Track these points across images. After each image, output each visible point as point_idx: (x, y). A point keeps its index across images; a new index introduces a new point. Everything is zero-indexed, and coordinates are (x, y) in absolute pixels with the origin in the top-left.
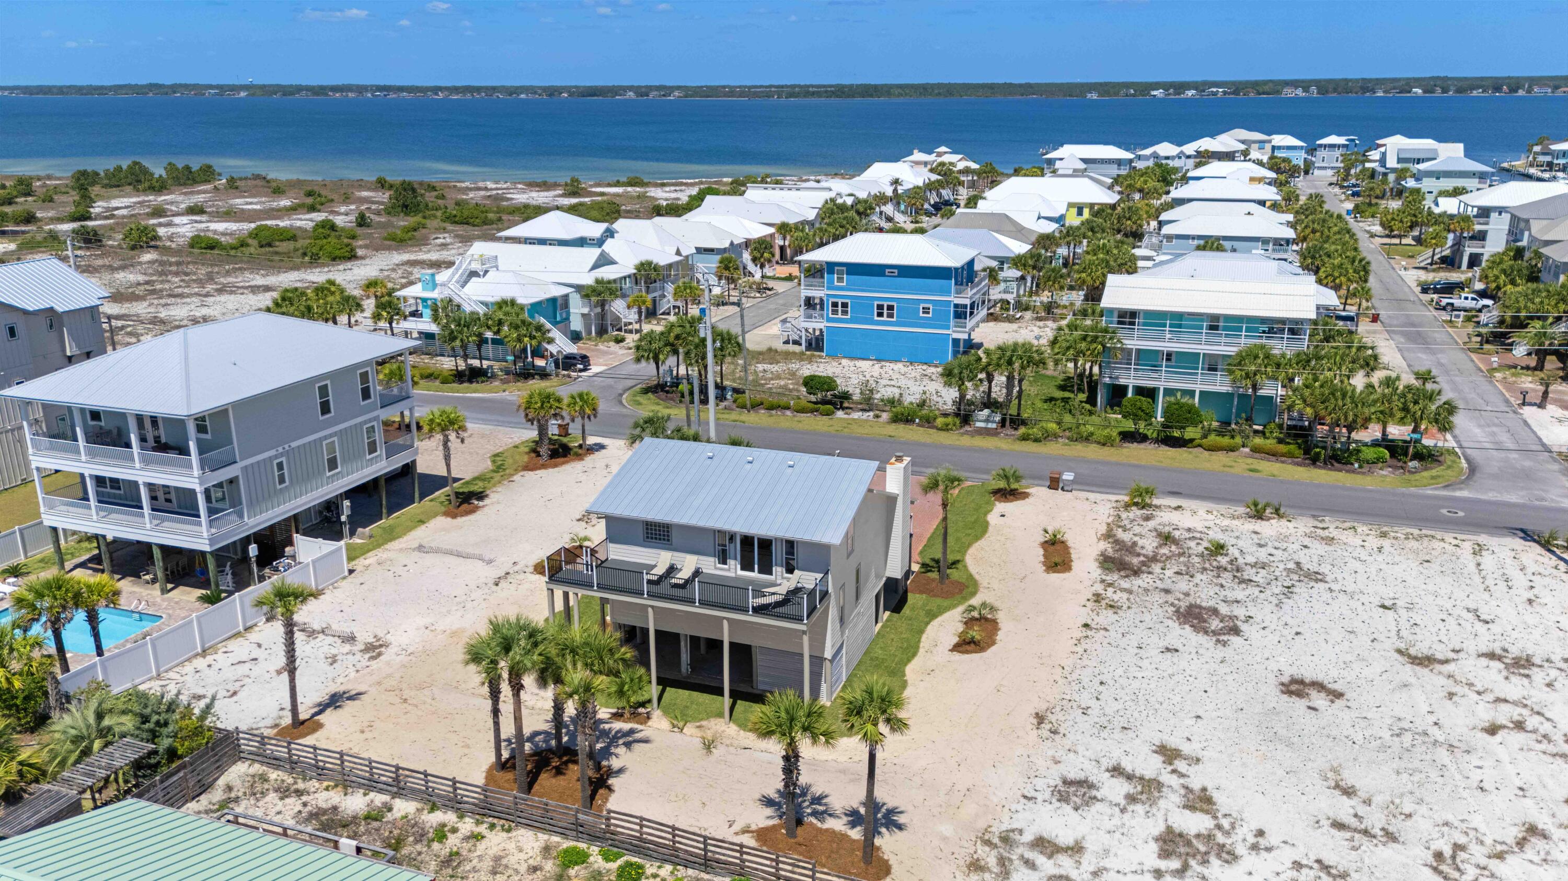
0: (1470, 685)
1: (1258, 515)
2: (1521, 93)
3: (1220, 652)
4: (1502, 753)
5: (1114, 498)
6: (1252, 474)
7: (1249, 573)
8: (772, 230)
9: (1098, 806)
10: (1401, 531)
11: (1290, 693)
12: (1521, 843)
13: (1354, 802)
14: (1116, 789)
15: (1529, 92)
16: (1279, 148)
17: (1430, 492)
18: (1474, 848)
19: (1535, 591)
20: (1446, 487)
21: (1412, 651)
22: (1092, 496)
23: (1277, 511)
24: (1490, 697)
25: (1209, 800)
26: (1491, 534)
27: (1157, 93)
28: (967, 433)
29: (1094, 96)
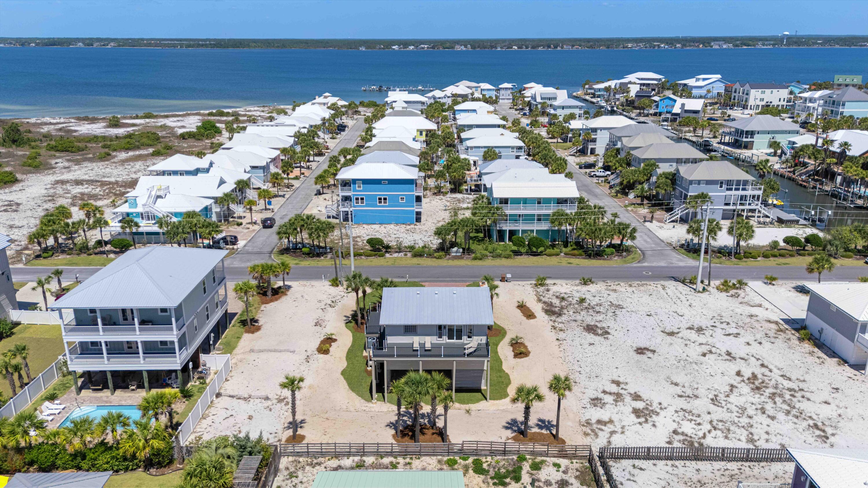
0: (689, 340)
1: (585, 284)
2: (559, 48)
3: (608, 342)
4: (711, 362)
5: (529, 282)
6: (569, 265)
7: (597, 308)
8: (278, 152)
9: (607, 406)
10: (636, 283)
11: (640, 353)
12: (731, 391)
13: (680, 387)
14: (608, 399)
15: (562, 47)
16: (484, 90)
17: (635, 265)
18: (720, 395)
19: (689, 301)
20: (639, 262)
21: (666, 331)
22: (520, 283)
23: (590, 281)
24: (697, 343)
25: (639, 396)
26: (664, 280)
27: (395, 47)
28: (449, 259)
29: (363, 49)
